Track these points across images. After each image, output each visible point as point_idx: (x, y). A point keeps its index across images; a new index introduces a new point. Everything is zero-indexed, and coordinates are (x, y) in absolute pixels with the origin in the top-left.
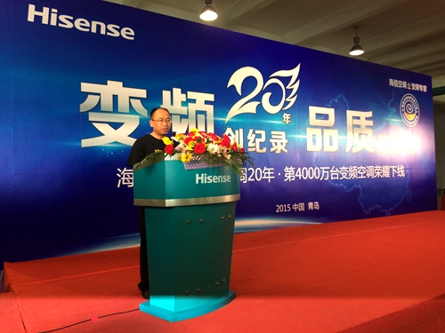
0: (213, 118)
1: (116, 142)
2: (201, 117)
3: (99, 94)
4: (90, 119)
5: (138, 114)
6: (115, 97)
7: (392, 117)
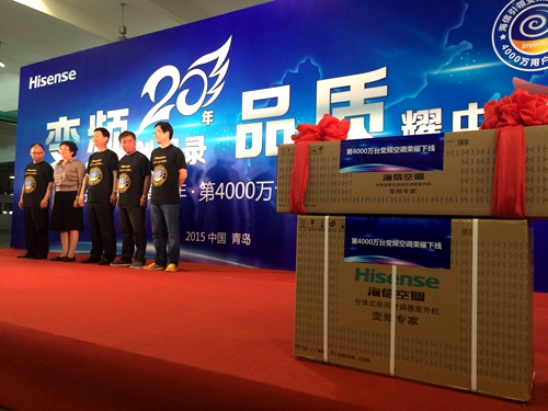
3: (55, 130)
4: (50, 150)
6: (63, 129)
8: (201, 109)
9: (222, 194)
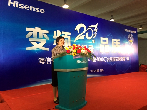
0: (70, 41)
1: (38, 49)
2: (66, 40)
4: (29, 40)
7: (126, 41)
8: (92, 39)
9: (98, 60)
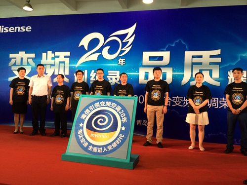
0: (68, 65)
2: (62, 65)
3: (16, 58)
4: (12, 69)
5: (30, 65)
6: (22, 59)
8: (118, 58)
